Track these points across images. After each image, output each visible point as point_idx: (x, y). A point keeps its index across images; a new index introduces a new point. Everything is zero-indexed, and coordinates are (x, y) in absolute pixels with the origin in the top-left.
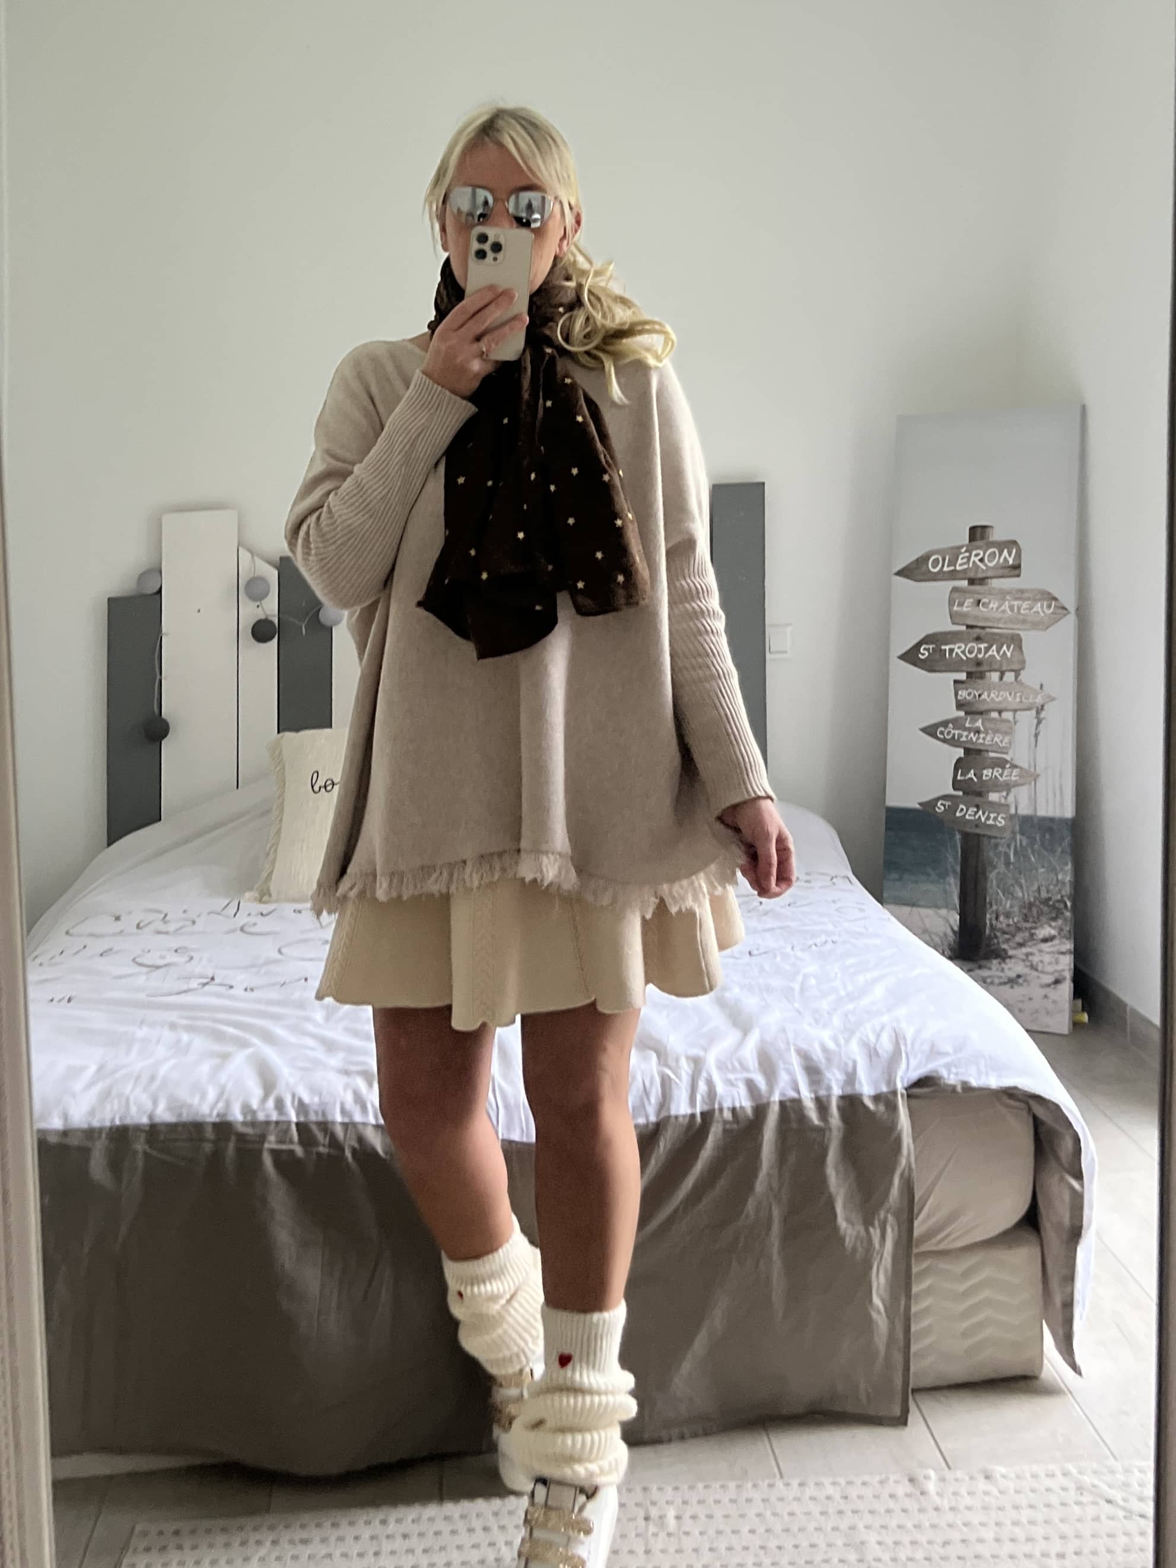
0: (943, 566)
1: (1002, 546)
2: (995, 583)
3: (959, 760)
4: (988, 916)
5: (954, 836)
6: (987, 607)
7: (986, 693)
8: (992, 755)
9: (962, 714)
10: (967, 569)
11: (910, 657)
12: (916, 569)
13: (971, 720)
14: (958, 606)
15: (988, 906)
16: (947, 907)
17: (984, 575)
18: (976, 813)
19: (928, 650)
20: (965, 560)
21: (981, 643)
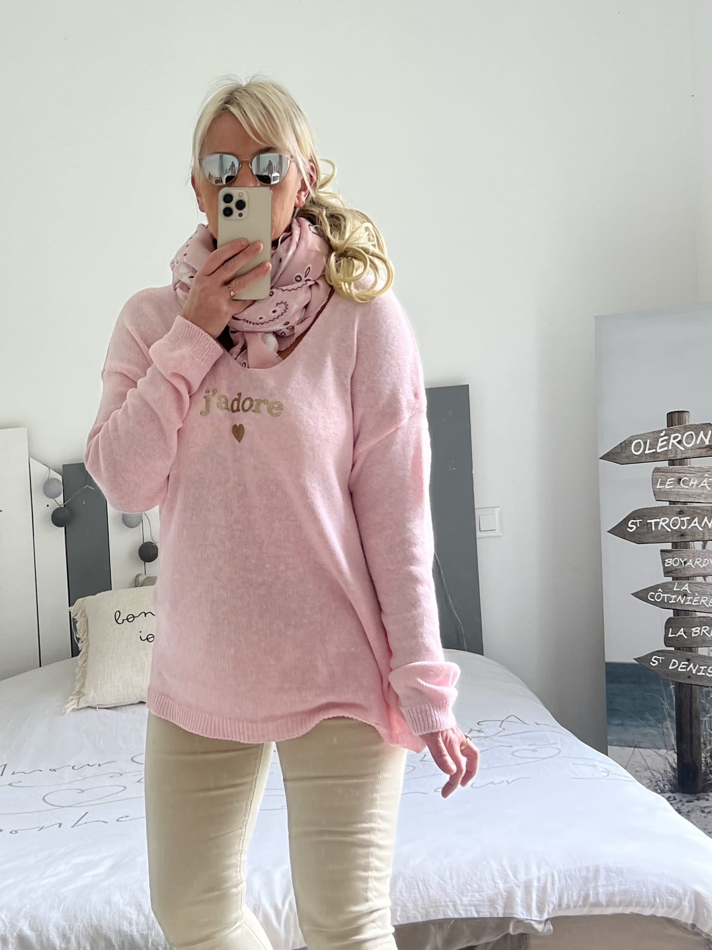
0: (644, 450)
1: (697, 428)
2: (695, 463)
3: (670, 619)
4: (702, 755)
5: (670, 686)
6: (688, 485)
7: (691, 561)
8: (699, 614)
9: (670, 579)
10: (667, 450)
11: (620, 531)
12: (622, 452)
13: (678, 583)
14: (661, 484)
15: (702, 746)
16: (666, 747)
17: (684, 456)
18: (688, 666)
19: (635, 524)
20: (665, 443)
21: (686, 517)
